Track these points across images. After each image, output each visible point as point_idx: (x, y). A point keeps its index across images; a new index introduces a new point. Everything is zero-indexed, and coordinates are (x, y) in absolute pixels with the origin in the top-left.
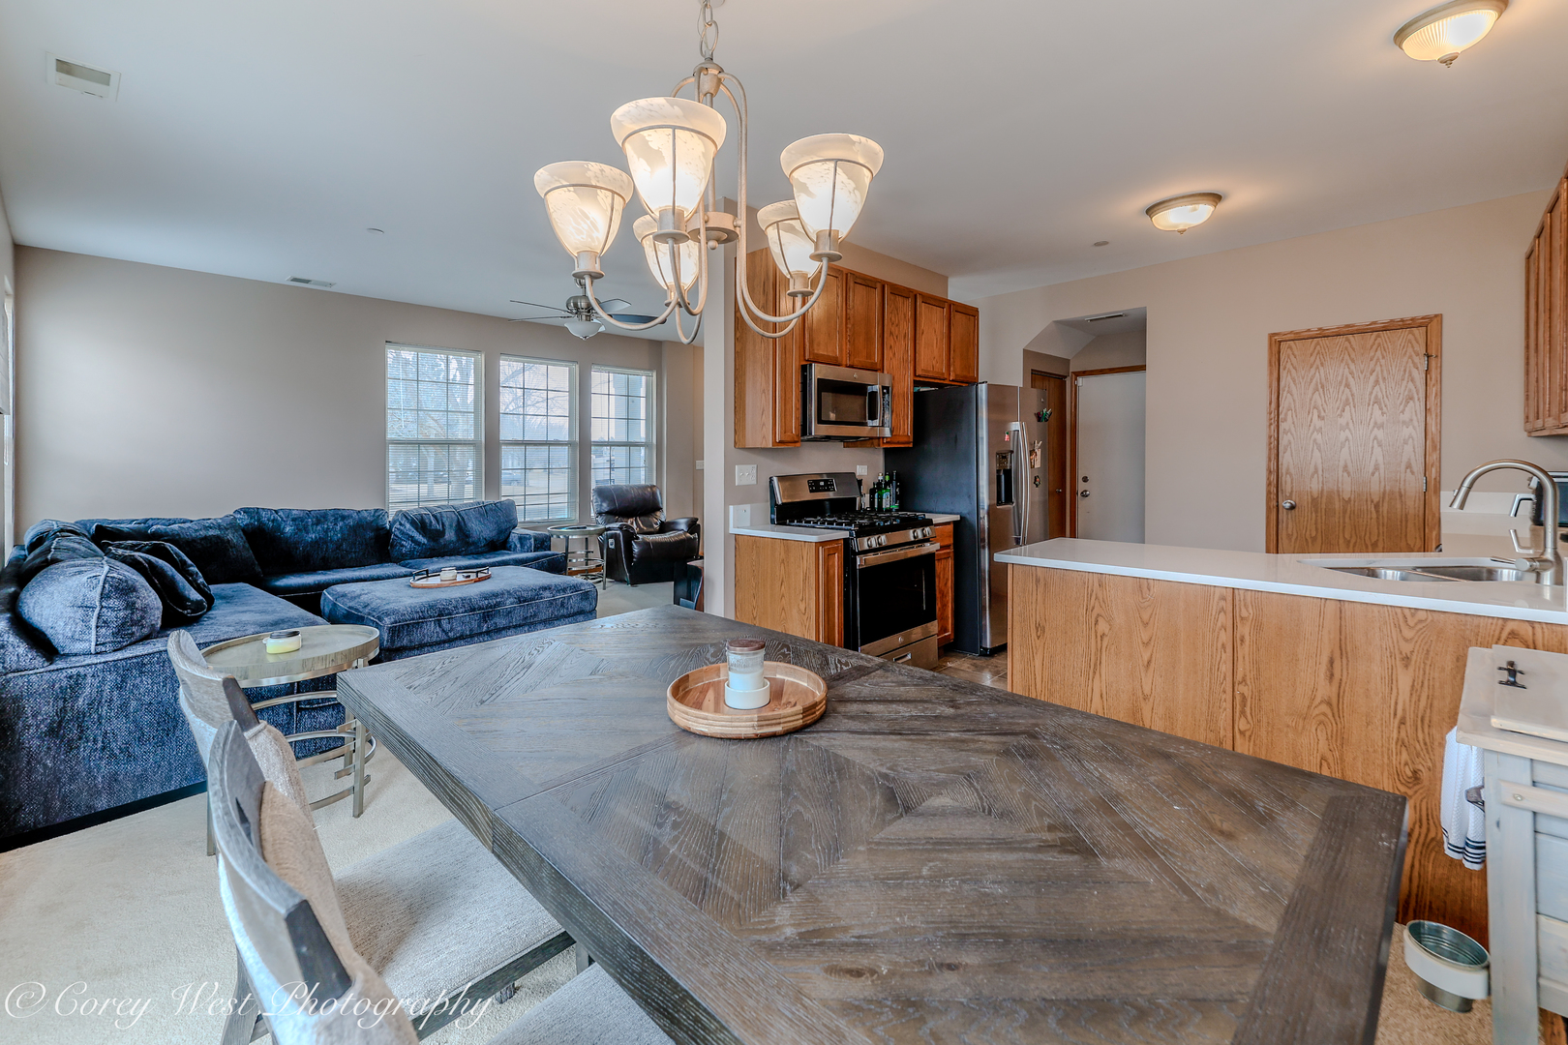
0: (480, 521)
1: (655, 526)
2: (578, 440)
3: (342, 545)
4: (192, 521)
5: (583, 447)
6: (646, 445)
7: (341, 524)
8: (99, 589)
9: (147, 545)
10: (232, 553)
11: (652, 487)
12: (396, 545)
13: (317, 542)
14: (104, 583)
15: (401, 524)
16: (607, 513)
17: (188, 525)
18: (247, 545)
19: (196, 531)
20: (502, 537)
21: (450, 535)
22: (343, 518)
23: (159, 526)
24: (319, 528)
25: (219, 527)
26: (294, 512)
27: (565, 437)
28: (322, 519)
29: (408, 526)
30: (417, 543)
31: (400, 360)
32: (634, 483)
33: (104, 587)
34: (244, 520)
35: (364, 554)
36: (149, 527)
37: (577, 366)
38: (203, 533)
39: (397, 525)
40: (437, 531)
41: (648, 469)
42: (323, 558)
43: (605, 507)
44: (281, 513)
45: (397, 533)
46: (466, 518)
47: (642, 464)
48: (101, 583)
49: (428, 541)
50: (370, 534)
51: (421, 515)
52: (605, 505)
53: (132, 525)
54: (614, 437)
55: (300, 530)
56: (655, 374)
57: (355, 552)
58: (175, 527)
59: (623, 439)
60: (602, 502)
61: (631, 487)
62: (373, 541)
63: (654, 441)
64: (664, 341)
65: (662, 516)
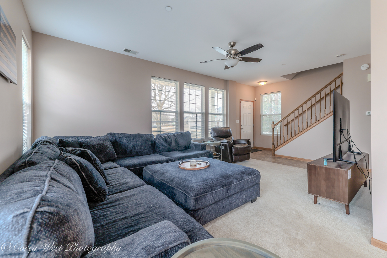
0: (181, 139)
2: (205, 111)
3: (141, 147)
4: (93, 138)
5: (206, 114)
6: (223, 114)
7: (141, 139)
8: (25, 232)
9: (78, 150)
10: (108, 150)
11: (229, 128)
12: (157, 147)
13: (134, 146)
14: (32, 223)
15: (159, 140)
16: (217, 137)
17: (92, 139)
18: (112, 147)
19: (95, 141)
20: (188, 144)
21: (174, 144)
22: (141, 137)
23: (82, 139)
24: (134, 140)
25: (103, 140)
26: (126, 135)
28: (135, 137)
29: (162, 140)
30: (165, 146)
31: (155, 83)
33: (31, 228)
34: (111, 137)
35: (148, 150)
36: (79, 140)
37: (205, 87)
38: (98, 142)
39: (158, 140)
40: (170, 142)
41: (224, 122)
42: (136, 152)
43: (216, 135)
44: (122, 135)
45: (158, 143)
46: (177, 137)
48: (28, 225)
49: (168, 146)
50: (150, 143)
51: (165, 136)
52: (216, 134)
53: (73, 139)
55: (128, 141)
56: (225, 91)
57: (146, 150)
58: (88, 140)
61: (223, 128)
62: (151, 145)
63: (225, 113)
64: (228, 80)
65: (233, 138)
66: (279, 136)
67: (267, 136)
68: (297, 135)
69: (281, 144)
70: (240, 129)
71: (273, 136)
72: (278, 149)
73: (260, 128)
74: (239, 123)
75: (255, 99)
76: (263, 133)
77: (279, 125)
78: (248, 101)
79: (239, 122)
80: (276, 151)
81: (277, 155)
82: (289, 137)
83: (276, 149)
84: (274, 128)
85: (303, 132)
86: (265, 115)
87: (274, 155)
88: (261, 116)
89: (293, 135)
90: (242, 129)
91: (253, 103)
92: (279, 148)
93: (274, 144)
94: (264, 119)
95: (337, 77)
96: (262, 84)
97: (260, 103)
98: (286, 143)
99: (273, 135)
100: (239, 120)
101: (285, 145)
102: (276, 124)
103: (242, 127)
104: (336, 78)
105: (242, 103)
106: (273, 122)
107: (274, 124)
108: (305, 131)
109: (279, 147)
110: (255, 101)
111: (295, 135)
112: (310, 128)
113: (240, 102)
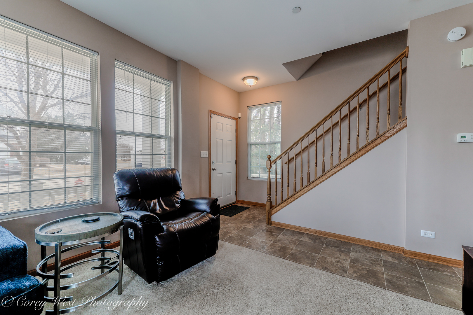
1: (177, 205)
2: (100, 126)
6: (166, 138)
11: (172, 170)
16: (129, 196)
27: (87, 123)
32: (156, 167)
37: (99, 57)
41: (168, 155)
47: (162, 152)
52: (127, 188)
54: (139, 129)
56: (172, 85)
59: (148, 131)
60: (124, 185)
61: (154, 171)
63: (172, 135)
64: (180, 61)
65: (182, 195)
66: (279, 181)
67: (258, 182)
68: (313, 184)
69: (283, 201)
70: (210, 169)
71: (269, 182)
72: (277, 210)
73: (247, 167)
74: (208, 159)
75: (240, 114)
76: (253, 175)
77: (279, 162)
78: (226, 115)
79: (207, 156)
80: (273, 214)
81: (276, 223)
82: (298, 188)
83: (273, 211)
84: (270, 168)
85: (325, 177)
86: (255, 144)
87: (270, 222)
88: (249, 145)
89: (305, 183)
90: (213, 170)
91: (235, 122)
92: (279, 209)
93: (270, 201)
94: (254, 151)
95: (394, 62)
96: (250, 82)
97: (247, 123)
98: (293, 199)
99: (269, 180)
100: (207, 153)
101: (292, 201)
102: (275, 160)
103: (213, 166)
104: (392, 63)
105: (214, 117)
106: (270, 157)
107: (270, 161)
108: (329, 175)
109: (280, 206)
110: (239, 118)
111: (310, 183)
112: (339, 168)
113: (210, 116)
